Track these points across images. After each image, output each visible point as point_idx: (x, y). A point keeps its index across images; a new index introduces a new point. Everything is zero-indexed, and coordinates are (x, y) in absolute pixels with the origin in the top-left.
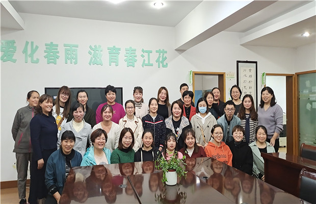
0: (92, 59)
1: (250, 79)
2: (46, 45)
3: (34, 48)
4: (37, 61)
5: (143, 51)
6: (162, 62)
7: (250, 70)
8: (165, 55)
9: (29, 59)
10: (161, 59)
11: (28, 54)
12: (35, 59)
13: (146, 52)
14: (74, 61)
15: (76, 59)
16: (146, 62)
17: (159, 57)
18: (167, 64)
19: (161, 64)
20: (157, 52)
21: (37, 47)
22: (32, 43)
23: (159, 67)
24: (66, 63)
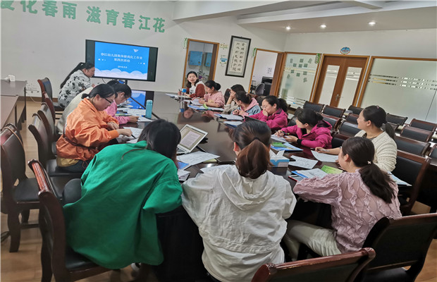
0: (89, 17)
1: (242, 51)
4: (36, 12)
5: (141, 17)
6: (159, 28)
7: (243, 44)
8: (163, 23)
9: (27, 9)
10: (158, 25)
11: (26, 5)
12: (33, 10)
13: (144, 18)
14: (72, 16)
15: (74, 15)
16: (144, 26)
17: (157, 23)
18: (164, 30)
19: (158, 30)
20: (155, 19)
23: (156, 31)
24: (64, 17)
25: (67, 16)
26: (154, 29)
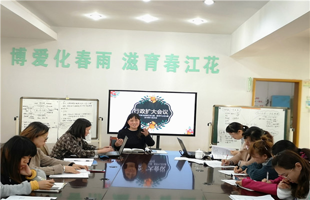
0: (126, 64)
2: (78, 52)
3: (66, 55)
4: (68, 66)
5: (187, 57)
6: (212, 68)
8: (216, 61)
9: (60, 64)
10: (210, 65)
11: (60, 60)
12: (66, 64)
13: (191, 58)
15: (108, 64)
16: (191, 68)
17: (209, 63)
18: (218, 70)
19: (210, 71)
20: (205, 58)
21: (68, 54)
22: (64, 51)
23: (207, 73)
24: (98, 67)
25: (100, 66)
26: (205, 70)
